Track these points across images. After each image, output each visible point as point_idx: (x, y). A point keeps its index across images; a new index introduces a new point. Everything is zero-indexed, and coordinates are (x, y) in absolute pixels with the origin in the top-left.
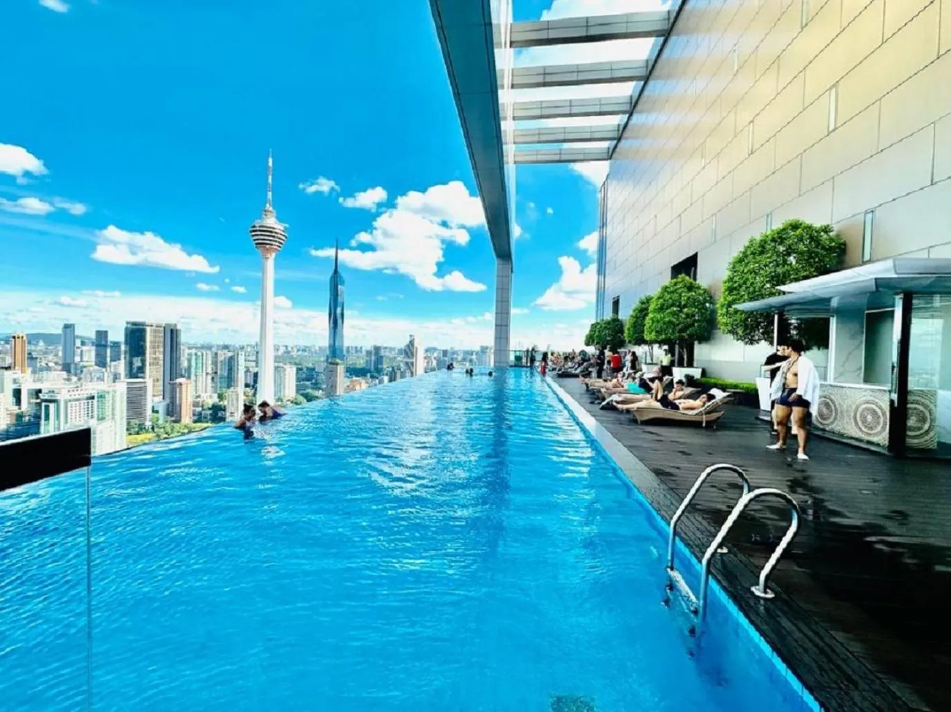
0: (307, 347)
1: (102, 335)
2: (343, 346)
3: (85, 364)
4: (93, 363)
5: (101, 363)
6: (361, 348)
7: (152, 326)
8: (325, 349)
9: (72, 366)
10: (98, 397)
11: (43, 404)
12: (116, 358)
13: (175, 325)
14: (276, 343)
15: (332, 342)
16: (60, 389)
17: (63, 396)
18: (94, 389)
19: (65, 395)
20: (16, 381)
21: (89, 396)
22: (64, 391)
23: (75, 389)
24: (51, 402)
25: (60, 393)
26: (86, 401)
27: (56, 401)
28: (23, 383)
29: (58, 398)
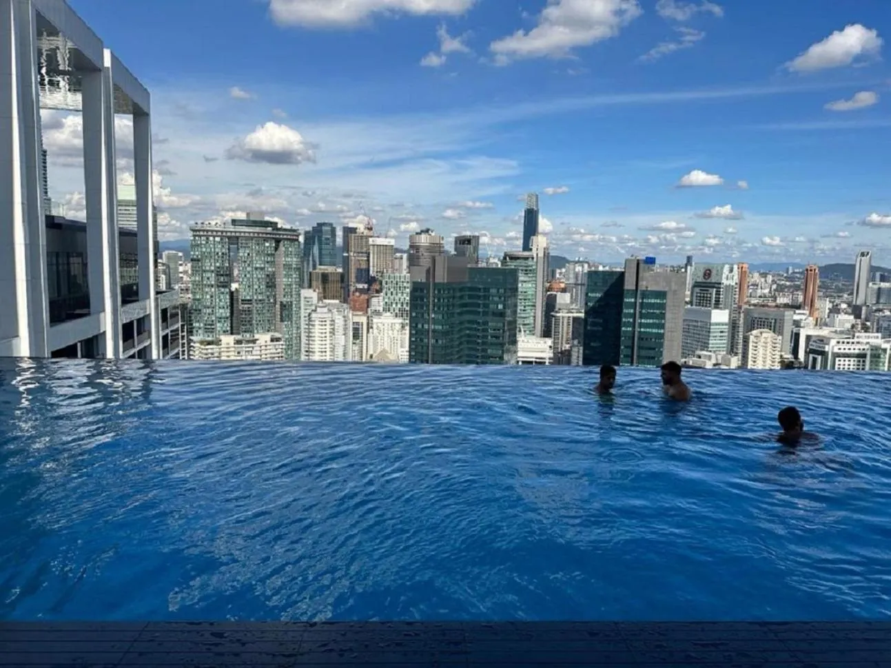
3: (881, 306)
10: (871, 356)
11: (811, 355)
16: (829, 339)
17: (832, 347)
18: (868, 343)
19: (833, 347)
20: (797, 324)
21: (862, 352)
22: (833, 342)
23: (846, 341)
24: (818, 354)
25: (828, 344)
26: (856, 359)
27: (823, 354)
28: (804, 327)
29: (826, 349)
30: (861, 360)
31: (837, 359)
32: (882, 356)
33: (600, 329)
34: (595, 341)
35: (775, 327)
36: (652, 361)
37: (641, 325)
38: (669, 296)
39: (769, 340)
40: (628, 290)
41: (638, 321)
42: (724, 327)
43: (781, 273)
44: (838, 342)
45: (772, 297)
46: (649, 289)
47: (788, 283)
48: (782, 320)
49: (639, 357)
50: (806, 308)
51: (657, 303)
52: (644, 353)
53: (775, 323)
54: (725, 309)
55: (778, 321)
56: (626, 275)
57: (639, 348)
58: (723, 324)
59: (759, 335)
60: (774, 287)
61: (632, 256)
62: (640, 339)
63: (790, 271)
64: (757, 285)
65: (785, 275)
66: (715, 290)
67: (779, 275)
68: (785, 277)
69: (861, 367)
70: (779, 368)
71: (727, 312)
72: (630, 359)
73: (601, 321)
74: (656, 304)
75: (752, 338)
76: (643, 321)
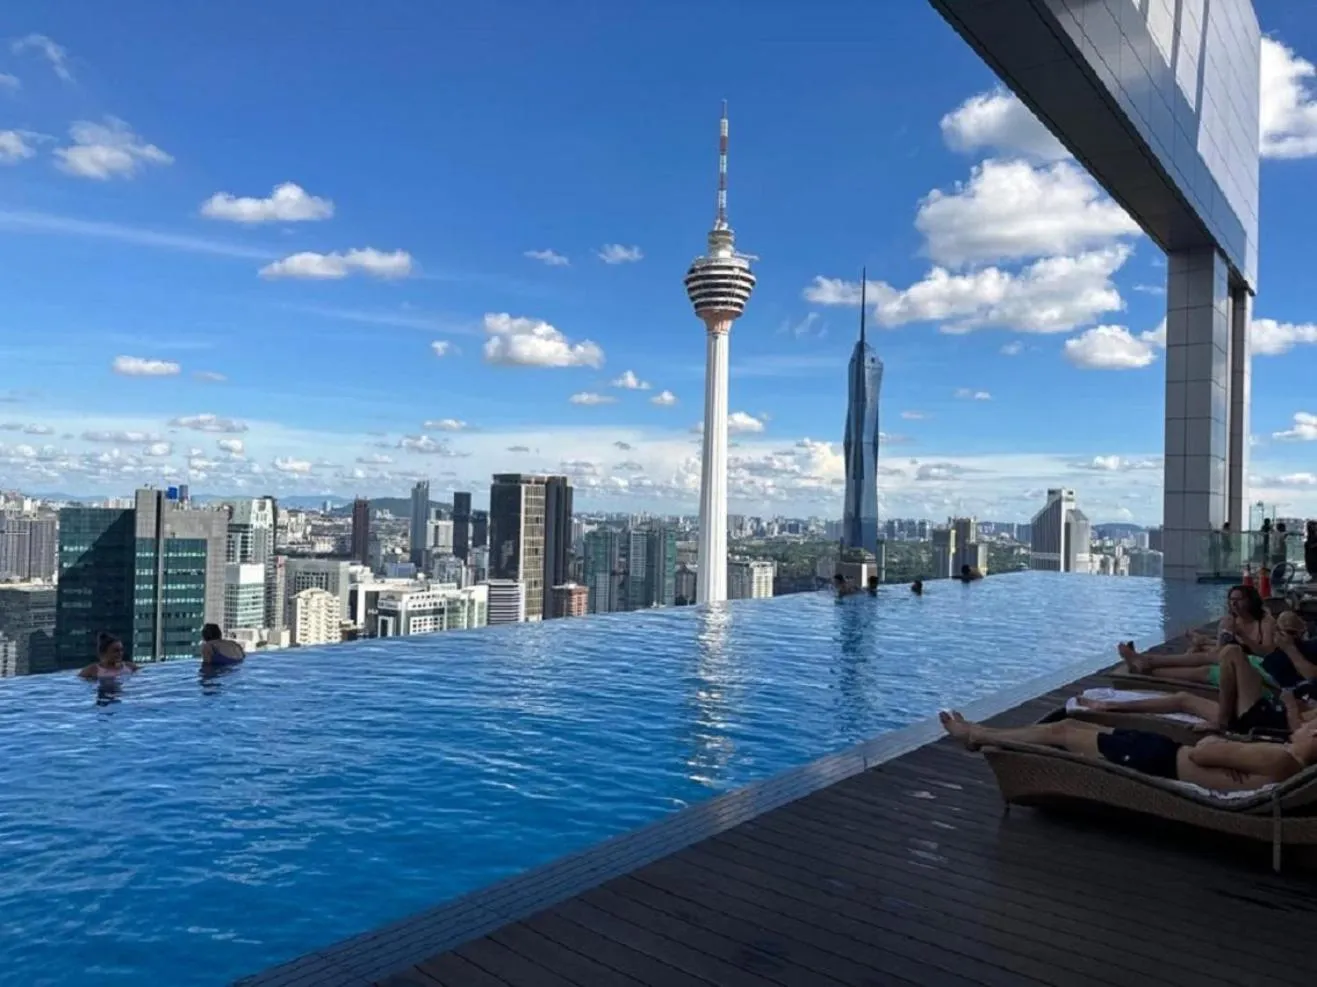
0: (798, 521)
1: (462, 499)
2: (875, 520)
3: (440, 550)
4: (451, 551)
5: (460, 550)
6: (923, 524)
7: (529, 482)
8: (837, 525)
9: (424, 553)
10: (449, 611)
11: (380, 618)
12: (479, 541)
13: (564, 479)
14: (736, 512)
15: (852, 510)
16: (401, 593)
17: (405, 605)
18: (444, 596)
19: (407, 604)
20: (353, 578)
21: (438, 607)
22: (406, 598)
23: (420, 594)
24: (389, 615)
25: (400, 600)
26: (432, 617)
27: (395, 614)
28: (361, 582)
29: (399, 608)
30: (439, 617)
31: (412, 619)
32: (461, 610)
33: (90, 605)
34: (78, 628)
35: (327, 583)
36: (186, 648)
37: (166, 594)
38: (209, 548)
39: (323, 602)
40: (142, 539)
41: (162, 587)
42: (259, 589)
43: (316, 509)
44: (412, 598)
45: (309, 543)
46: (177, 536)
47: (327, 524)
48: (336, 575)
49: (164, 644)
50: (357, 555)
51: (192, 558)
52: (173, 637)
53: (327, 579)
54: (257, 562)
55: (330, 577)
56: (139, 515)
57: (164, 630)
58: (256, 585)
59: (309, 596)
60: (309, 529)
61: (146, 485)
62: (166, 615)
63: (329, 509)
64: (286, 528)
65: (322, 512)
66: (241, 534)
67: (313, 512)
68: (322, 516)
69: (438, 626)
70: (339, 640)
71: (261, 567)
72: (150, 649)
73: (90, 592)
74: (190, 559)
75: (300, 603)
76: (170, 587)
